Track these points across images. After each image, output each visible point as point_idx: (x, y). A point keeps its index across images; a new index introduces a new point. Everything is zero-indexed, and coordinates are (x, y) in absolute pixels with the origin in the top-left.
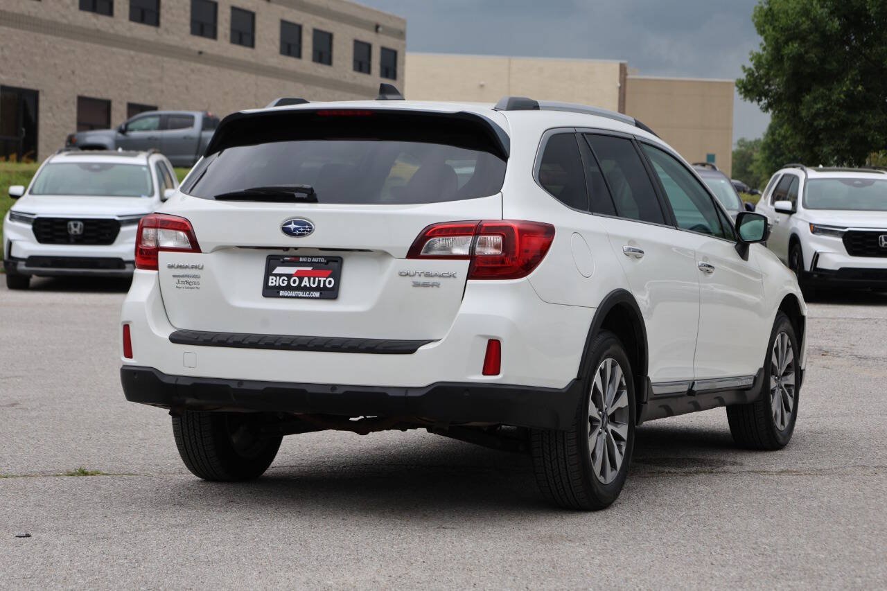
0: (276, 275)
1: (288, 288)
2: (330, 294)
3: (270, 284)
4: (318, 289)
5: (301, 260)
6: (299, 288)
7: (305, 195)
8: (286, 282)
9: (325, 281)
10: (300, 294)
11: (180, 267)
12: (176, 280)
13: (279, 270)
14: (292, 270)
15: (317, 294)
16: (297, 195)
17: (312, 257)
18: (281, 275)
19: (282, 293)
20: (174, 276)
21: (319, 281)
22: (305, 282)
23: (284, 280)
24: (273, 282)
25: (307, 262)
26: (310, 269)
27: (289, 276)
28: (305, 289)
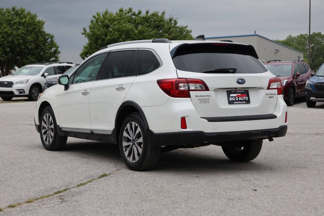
0: (231, 97)
1: (236, 101)
2: (248, 102)
3: (230, 100)
4: (244, 101)
5: (237, 92)
6: (239, 101)
7: (232, 71)
8: (234, 99)
9: (245, 98)
10: (240, 102)
11: (202, 96)
12: (200, 101)
13: (232, 95)
14: (235, 95)
15: (245, 102)
16: (230, 71)
17: (240, 91)
18: (233, 97)
19: (235, 103)
20: (198, 99)
21: (244, 98)
22: (240, 99)
23: (234, 98)
24: (231, 99)
25: (239, 92)
26: (240, 94)
27: (235, 97)
28: (240, 101)
